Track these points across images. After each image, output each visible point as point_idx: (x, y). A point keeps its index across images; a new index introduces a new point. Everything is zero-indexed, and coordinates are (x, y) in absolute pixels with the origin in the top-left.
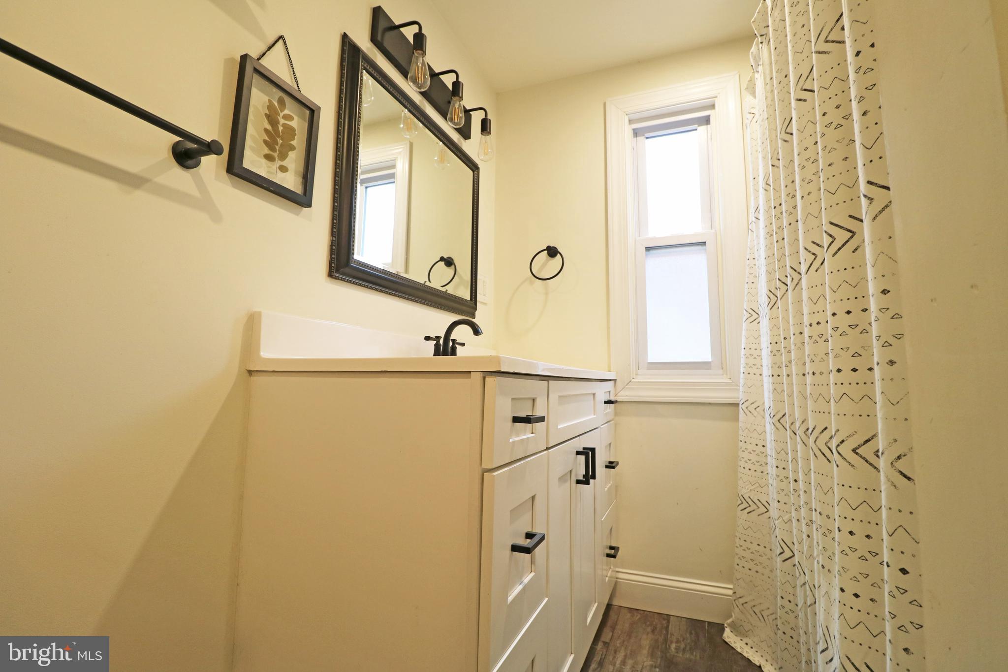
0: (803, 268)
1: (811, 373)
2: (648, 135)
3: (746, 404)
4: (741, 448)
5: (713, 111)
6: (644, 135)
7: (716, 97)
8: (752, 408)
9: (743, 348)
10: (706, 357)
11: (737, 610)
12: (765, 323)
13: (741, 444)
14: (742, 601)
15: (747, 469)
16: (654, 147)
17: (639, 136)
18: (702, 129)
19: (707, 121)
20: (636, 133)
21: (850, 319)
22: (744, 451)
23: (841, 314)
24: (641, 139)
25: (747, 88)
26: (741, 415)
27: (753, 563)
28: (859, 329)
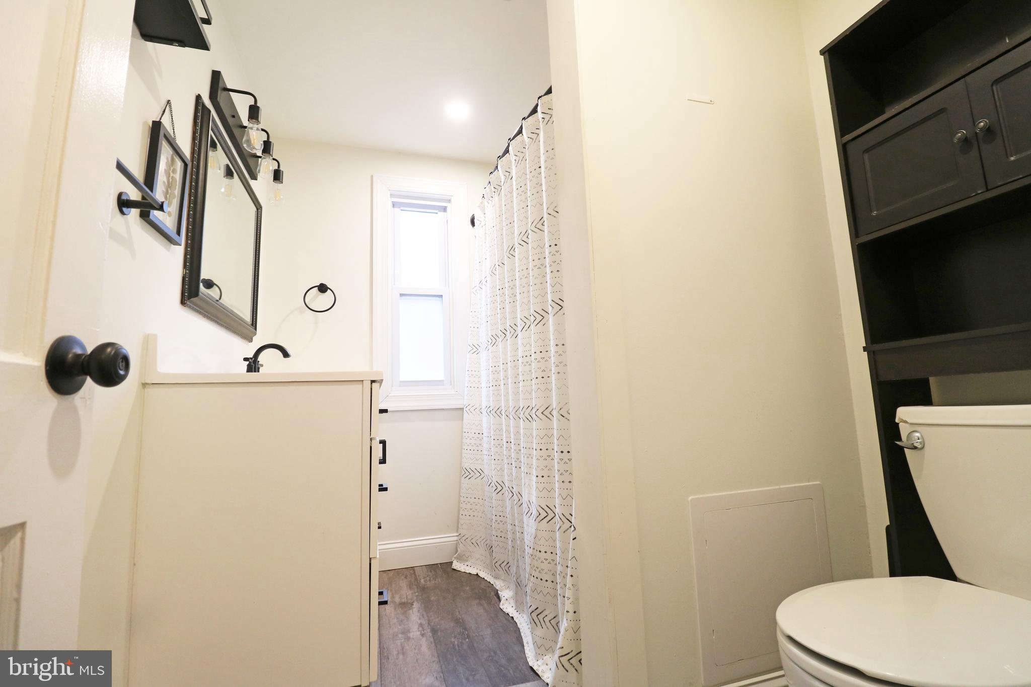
0: (520, 328)
1: (522, 381)
2: (402, 208)
3: (469, 407)
4: (465, 436)
5: (449, 204)
6: (399, 208)
7: (452, 196)
8: (472, 410)
9: (467, 370)
10: (440, 376)
11: (461, 545)
12: (484, 355)
13: (464, 434)
14: (464, 538)
15: (469, 450)
16: (408, 218)
17: (396, 207)
18: (441, 214)
19: (445, 209)
20: (394, 205)
21: (542, 355)
22: (466, 439)
23: (538, 352)
24: (397, 210)
25: (479, 206)
26: (465, 414)
27: (471, 511)
28: (545, 359)
